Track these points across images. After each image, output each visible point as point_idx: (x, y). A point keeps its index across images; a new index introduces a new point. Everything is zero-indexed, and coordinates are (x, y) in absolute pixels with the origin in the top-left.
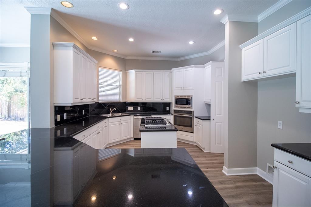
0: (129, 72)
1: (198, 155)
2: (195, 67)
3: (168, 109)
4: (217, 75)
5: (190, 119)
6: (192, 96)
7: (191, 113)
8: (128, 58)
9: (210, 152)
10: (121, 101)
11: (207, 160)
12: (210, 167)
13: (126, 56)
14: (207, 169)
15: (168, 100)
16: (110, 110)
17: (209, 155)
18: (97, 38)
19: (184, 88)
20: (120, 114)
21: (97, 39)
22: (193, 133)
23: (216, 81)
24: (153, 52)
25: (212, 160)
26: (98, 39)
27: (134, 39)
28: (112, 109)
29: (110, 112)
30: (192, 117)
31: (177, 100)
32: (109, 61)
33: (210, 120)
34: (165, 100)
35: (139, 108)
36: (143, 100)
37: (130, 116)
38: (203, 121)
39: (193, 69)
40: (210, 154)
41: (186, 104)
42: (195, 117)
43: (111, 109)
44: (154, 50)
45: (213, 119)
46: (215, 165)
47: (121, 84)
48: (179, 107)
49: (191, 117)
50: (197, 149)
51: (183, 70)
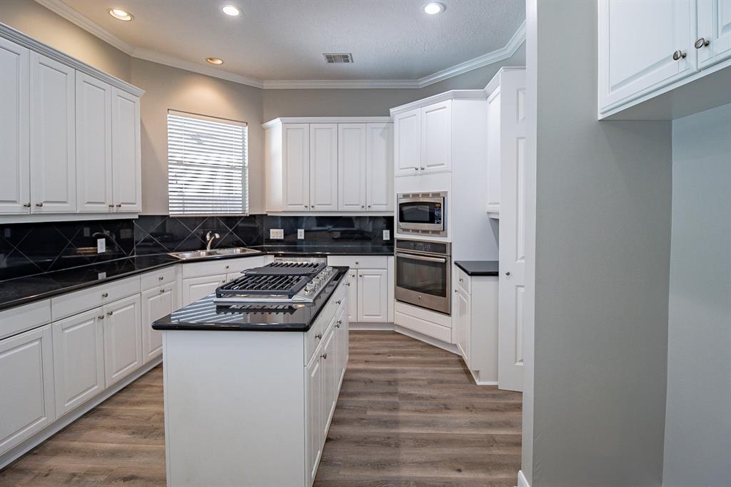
0: (268, 128)
1: (449, 397)
2: (456, 97)
3: (388, 235)
4: (521, 117)
5: (440, 270)
6: (446, 192)
7: (442, 248)
8: (267, 85)
9: (496, 388)
10: (248, 212)
11: (473, 425)
12: (472, 465)
13: (261, 78)
14: (458, 475)
15: (383, 208)
16: (206, 239)
17: (489, 400)
18: (129, 14)
19: (423, 169)
20: (238, 251)
21: (129, 18)
22: (449, 314)
23: (518, 138)
24: (331, 59)
25: (490, 425)
26: (132, 16)
27: (239, 9)
28: (211, 235)
29: (207, 244)
30: (446, 261)
31: (405, 208)
32: (204, 95)
33: (496, 274)
34: (374, 208)
35: (301, 234)
36: (306, 210)
37: (262, 257)
38: (473, 277)
39: (448, 103)
40: (494, 396)
41: (428, 220)
42: (456, 263)
43: (208, 237)
44: (331, 52)
45: (508, 274)
46: (496, 451)
47: (247, 162)
48: (408, 230)
49: (442, 263)
50: (457, 372)
51: (419, 109)
